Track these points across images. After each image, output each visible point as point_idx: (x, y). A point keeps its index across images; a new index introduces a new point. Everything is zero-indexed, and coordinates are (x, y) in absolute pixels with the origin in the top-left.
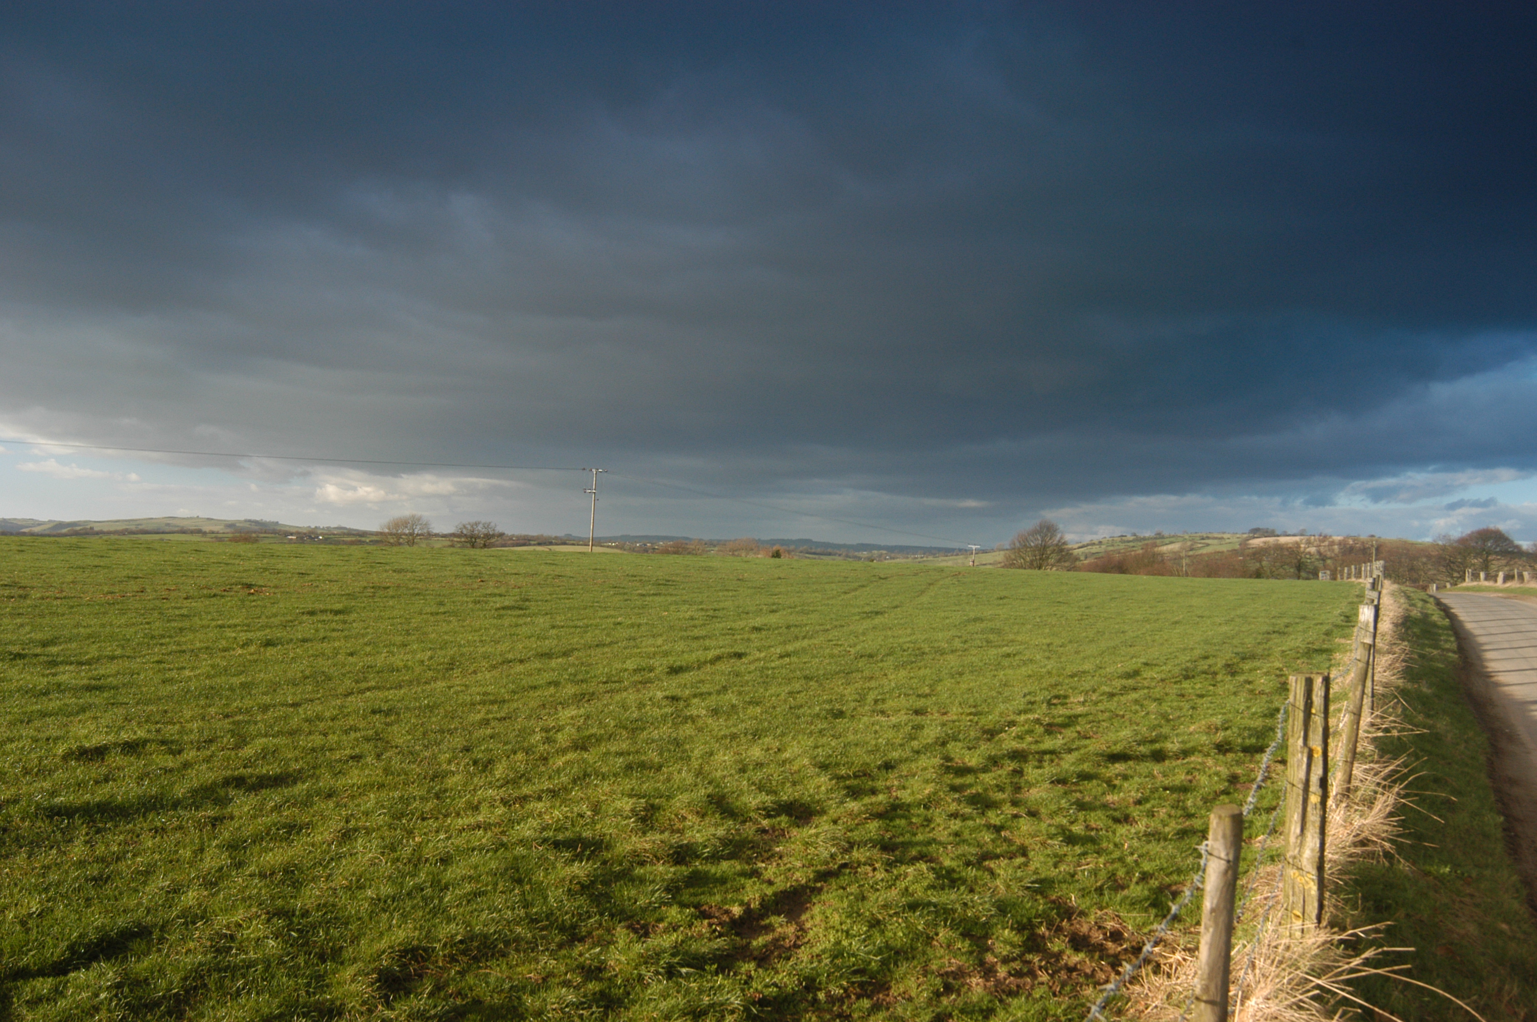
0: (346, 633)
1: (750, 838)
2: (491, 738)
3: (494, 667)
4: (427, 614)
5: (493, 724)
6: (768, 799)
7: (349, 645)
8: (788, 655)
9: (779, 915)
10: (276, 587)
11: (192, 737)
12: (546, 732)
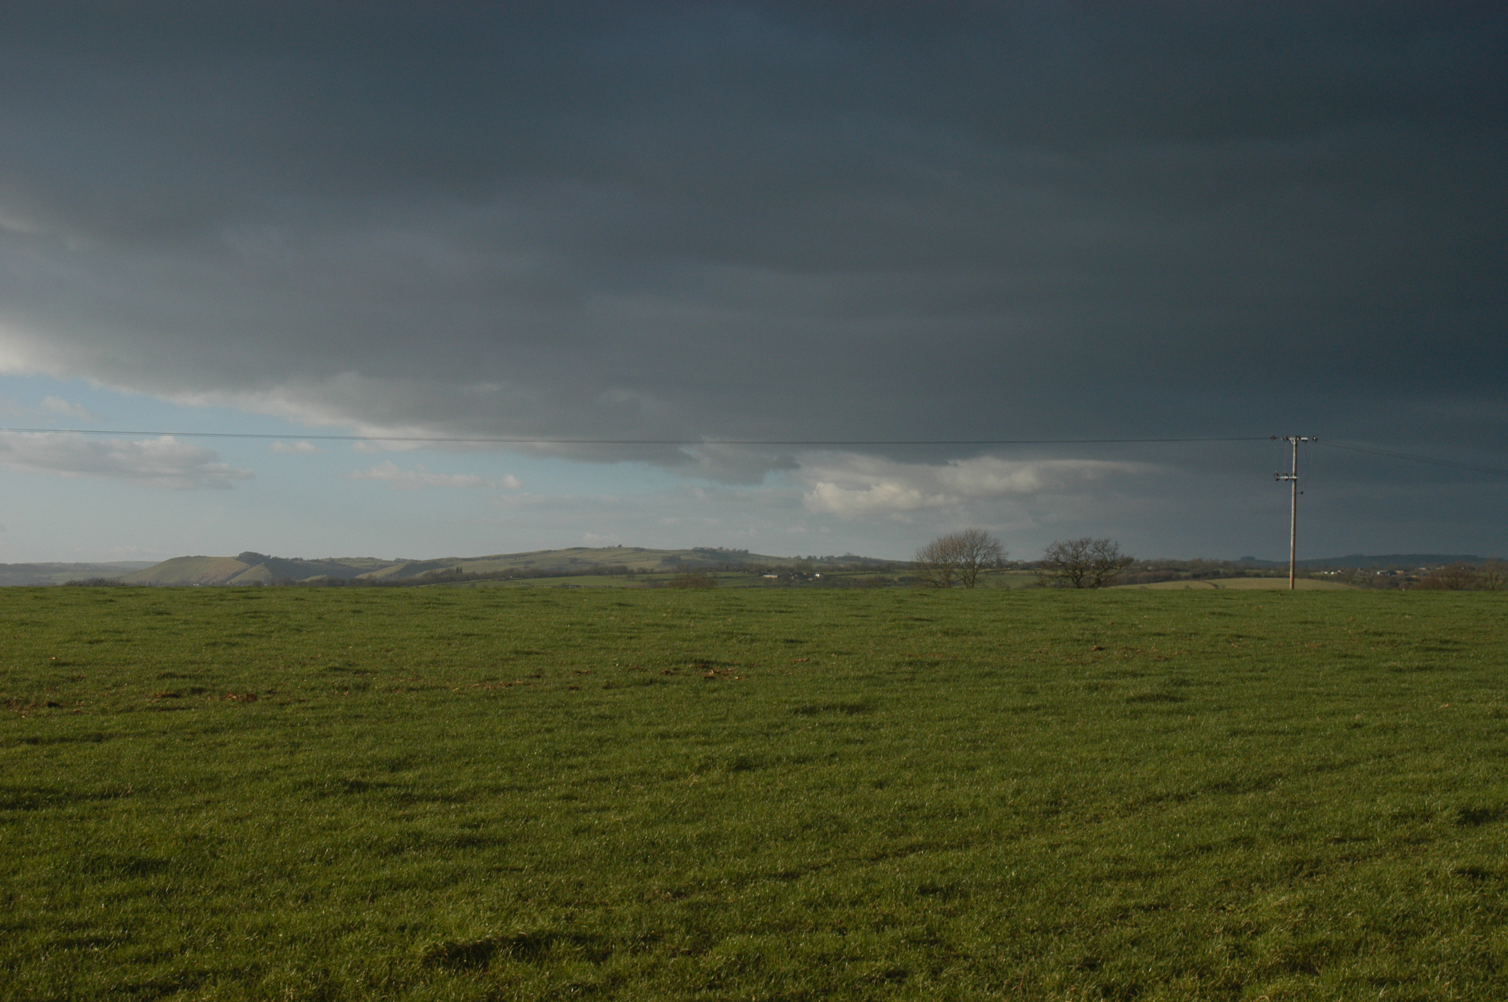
0: (869, 746)
2: (1133, 944)
3: (1130, 809)
4: (1006, 710)
5: (1135, 916)
7: (875, 768)
10: (750, 666)
11: (625, 930)
12: (1234, 934)
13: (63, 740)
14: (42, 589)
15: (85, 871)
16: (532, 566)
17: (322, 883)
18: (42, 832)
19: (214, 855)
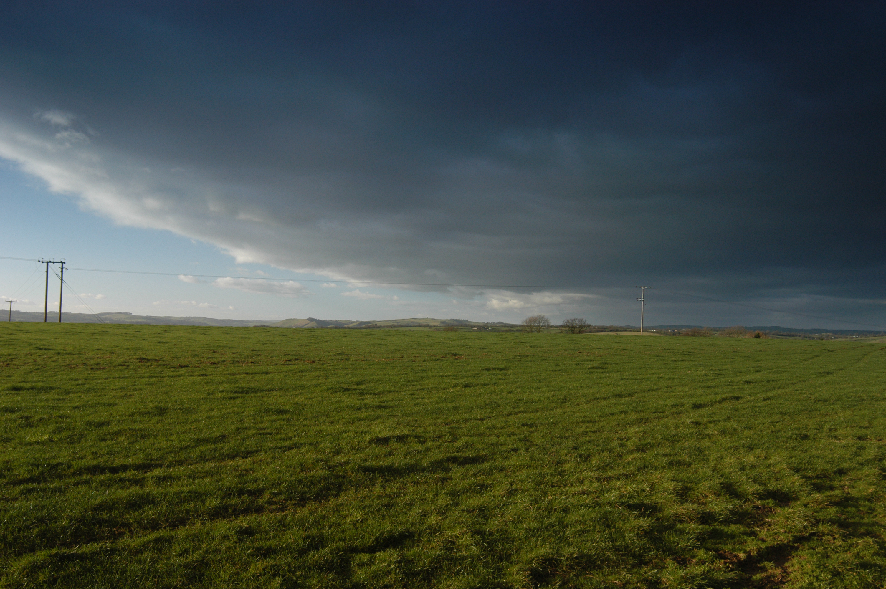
0: (506, 381)
1: (749, 511)
2: (589, 442)
3: (589, 402)
4: (550, 371)
5: (590, 434)
6: (760, 488)
7: (508, 388)
8: (769, 399)
9: (770, 561)
10: (469, 355)
11: (430, 435)
12: (621, 440)
13: (256, 373)
14: (247, 328)
15: (264, 413)
16: (399, 324)
17: (337, 418)
18: (251, 400)
19: (303, 409)
